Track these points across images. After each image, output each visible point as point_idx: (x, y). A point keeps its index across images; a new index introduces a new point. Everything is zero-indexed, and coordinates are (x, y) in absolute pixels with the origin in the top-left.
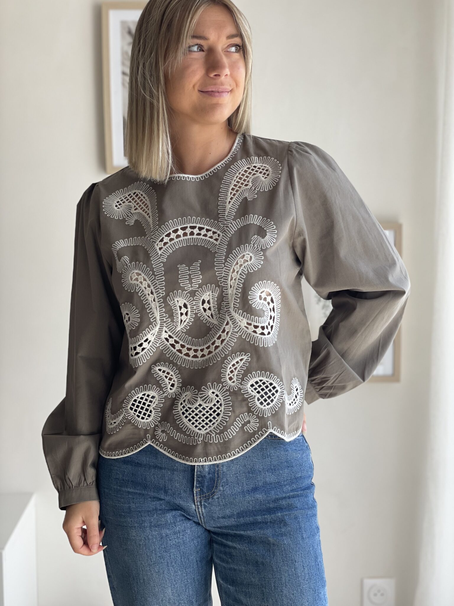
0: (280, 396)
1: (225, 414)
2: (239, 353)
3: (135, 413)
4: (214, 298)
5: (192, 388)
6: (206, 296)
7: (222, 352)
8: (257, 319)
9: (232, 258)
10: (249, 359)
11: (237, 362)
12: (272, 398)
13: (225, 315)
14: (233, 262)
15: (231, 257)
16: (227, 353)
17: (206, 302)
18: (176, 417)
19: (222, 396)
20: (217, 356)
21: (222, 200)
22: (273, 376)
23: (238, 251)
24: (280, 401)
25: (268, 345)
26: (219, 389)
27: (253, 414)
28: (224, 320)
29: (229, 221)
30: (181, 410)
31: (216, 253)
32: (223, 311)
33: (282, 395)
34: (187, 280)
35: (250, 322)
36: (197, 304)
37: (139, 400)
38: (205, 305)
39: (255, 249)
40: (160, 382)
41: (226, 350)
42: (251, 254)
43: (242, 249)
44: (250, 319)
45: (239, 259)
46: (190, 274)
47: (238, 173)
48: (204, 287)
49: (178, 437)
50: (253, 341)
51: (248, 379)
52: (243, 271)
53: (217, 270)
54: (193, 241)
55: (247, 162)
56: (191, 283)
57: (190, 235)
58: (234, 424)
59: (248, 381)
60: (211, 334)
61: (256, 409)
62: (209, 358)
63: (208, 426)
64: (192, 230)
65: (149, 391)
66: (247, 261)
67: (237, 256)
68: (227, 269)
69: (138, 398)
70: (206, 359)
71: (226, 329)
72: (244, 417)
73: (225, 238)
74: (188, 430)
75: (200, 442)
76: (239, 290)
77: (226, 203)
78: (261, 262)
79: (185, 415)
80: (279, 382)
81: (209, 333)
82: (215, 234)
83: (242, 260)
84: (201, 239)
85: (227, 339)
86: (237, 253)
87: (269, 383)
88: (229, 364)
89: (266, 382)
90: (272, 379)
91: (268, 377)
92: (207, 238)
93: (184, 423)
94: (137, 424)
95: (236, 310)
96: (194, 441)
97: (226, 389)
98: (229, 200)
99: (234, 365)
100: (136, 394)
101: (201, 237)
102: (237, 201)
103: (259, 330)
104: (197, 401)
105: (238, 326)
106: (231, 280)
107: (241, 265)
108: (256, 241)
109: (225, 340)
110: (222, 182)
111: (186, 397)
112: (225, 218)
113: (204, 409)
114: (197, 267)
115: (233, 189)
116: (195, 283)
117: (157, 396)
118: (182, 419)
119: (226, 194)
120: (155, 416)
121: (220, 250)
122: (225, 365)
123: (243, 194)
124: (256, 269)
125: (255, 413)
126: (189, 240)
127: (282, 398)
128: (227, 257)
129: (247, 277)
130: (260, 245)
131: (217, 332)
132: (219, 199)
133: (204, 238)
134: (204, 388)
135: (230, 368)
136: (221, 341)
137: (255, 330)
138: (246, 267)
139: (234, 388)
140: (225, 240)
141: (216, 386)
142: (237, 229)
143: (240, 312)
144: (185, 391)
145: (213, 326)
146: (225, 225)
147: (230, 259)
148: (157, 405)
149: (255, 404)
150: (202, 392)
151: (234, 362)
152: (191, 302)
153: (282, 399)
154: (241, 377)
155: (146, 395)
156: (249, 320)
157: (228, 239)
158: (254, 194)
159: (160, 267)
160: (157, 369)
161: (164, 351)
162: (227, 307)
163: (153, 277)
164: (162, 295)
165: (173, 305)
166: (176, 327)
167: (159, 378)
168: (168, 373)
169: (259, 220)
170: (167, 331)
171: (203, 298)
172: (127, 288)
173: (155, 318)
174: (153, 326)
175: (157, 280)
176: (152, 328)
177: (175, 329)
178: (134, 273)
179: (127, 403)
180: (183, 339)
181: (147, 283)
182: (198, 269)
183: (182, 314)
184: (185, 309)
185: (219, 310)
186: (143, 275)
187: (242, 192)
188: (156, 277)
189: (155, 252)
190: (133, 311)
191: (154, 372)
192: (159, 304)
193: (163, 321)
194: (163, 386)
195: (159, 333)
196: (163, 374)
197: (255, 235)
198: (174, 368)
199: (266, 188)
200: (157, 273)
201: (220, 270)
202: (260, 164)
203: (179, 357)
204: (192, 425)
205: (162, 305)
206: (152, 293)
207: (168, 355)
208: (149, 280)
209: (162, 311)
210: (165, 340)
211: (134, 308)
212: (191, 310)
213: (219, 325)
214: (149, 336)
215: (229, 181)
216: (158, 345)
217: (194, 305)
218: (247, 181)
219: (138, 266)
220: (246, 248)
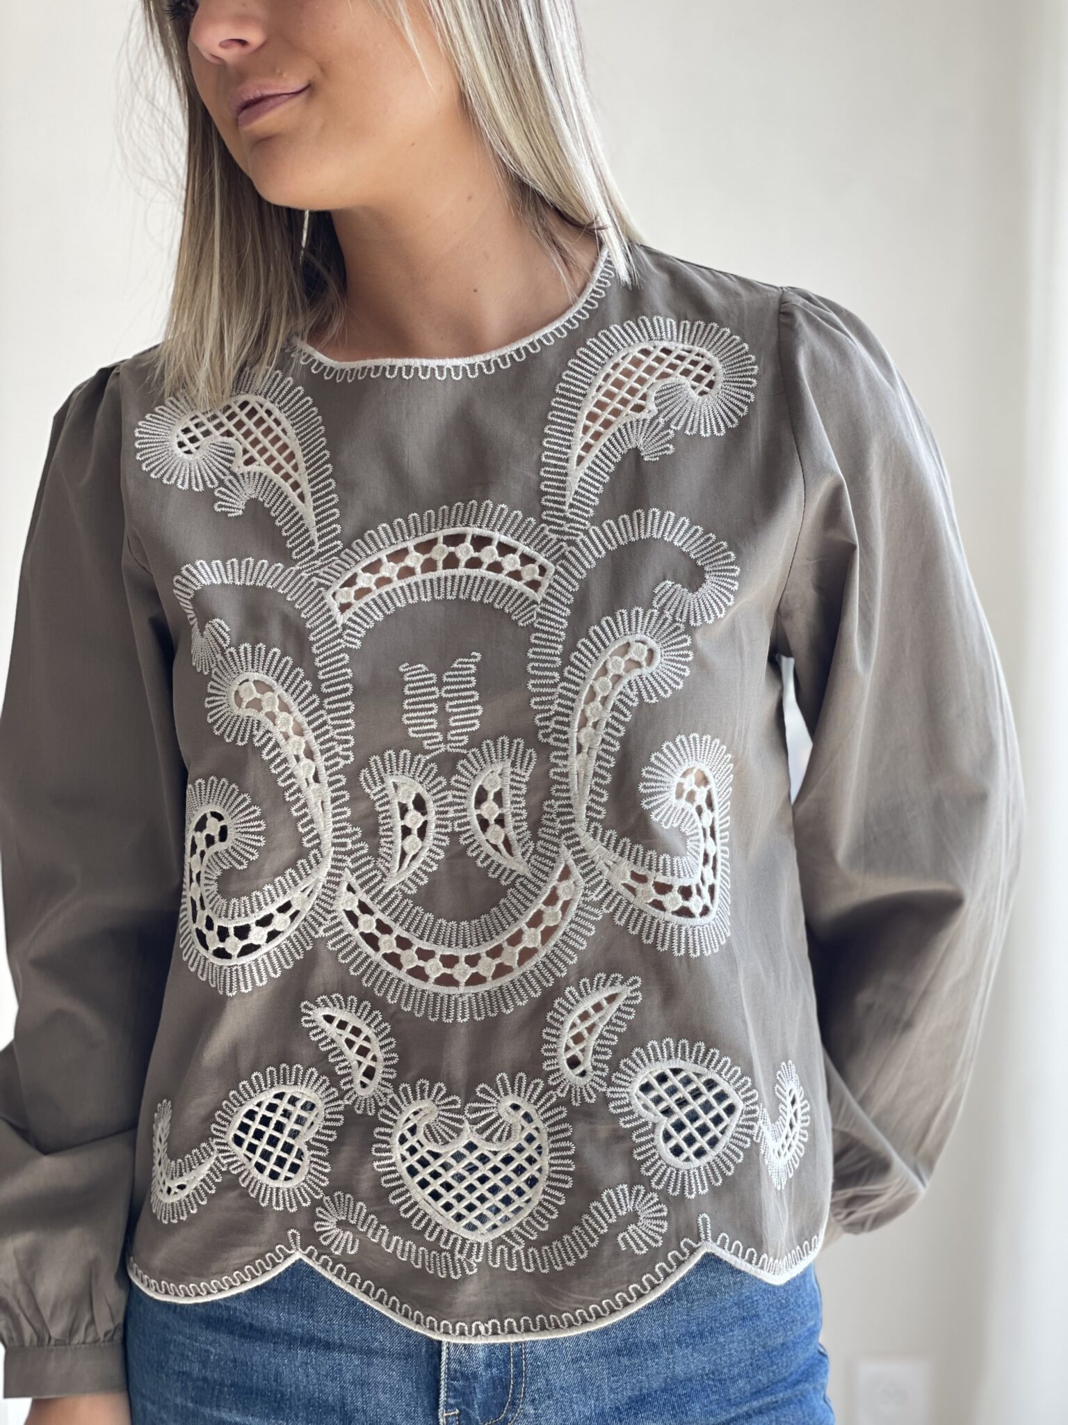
0: (742, 1126)
1: (554, 1184)
2: (604, 977)
3: (250, 1155)
4: (517, 785)
5: (440, 1089)
6: (491, 776)
7: (544, 971)
8: (668, 863)
9: (588, 654)
10: (636, 998)
11: (598, 1007)
12: (715, 1131)
13: (558, 845)
14: (589, 665)
15: (583, 648)
16: (563, 975)
17: (491, 796)
18: (387, 1182)
19: (545, 1121)
20: (531, 986)
21: (556, 448)
22: (717, 1057)
23: (607, 629)
24: (741, 1143)
25: (702, 951)
26: (535, 1097)
27: (649, 1189)
28: (554, 861)
29: (579, 523)
30: (404, 1159)
31: (531, 629)
32: (551, 831)
33: (751, 1123)
34: (431, 716)
35: (641, 871)
36: (458, 800)
38: (485, 806)
39: (665, 627)
40: (332, 1061)
41: (560, 965)
42: (652, 643)
43: (620, 623)
44: (643, 861)
45: (611, 656)
46: (441, 697)
47: (612, 364)
48: (487, 745)
49: (396, 1248)
50: (652, 936)
51: (633, 1065)
52: (622, 697)
53: (534, 690)
54: (456, 588)
55: (641, 330)
56: (445, 729)
57: (444, 568)
58: (584, 1223)
59: (634, 1071)
60: (507, 908)
61: (657, 1171)
62: (500, 988)
63: (501, 1216)
64: (452, 549)
65: (296, 1084)
66: (639, 665)
67: (605, 647)
68: (569, 690)
69: (259, 1105)
70: (488, 992)
71: (560, 892)
72: (619, 1199)
73: (565, 583)
74: (430, 1229)
75: (475, 1271)
76: (609, 762)
77: (567, 461)
78: (684, 670)
79: (418, 1178)
80: (741, 1078)
81: (498, 905)
82: (531, 566)
83: (622, 662)
84: (482, 579)
85: (565, 926)
86: (603, 636)
87: (704, 1079)
88: (569, 1011)
89: (694, 1077)
90: (714, 1068)
91: (702, 1061)
92: (502, 577)
93: (416, 1203)
94: (256, 1191)
95: (596, 828)
96: (454, 1266)
97: (558, 1098)
98: (577, 450)
99: (584, 1016)
100: (252, 1094)
101: (482, 572)
102: (607, 458)
103: (672, 899)
104: (458, 1131)
105: (602, 885)
106: (583, 724)
107: (618, 678)
108: (669, 599)
109: (555, 928)
110: (558, 391)
111: (419, 1117)
112: (562, 511)
113: (483, 1159)
114: (467, 675)
115: (592, 417)
116: (459, 731)
117: (320, 1105)
118: (407, 1191)
119: (569, 431)
120: (312, 1171)
121: (548, 622)
122: (556, 1016)
123: (626, 438)
124: (666, 692)
125: (653, 1185)
126: (442, 583)
127: (750, 1132)
128: (570, 647)
129: (636, 719)
130: (682, 613)
131: (528, 904)
132: (545, 445)
133: (491, 575)
134: (484, 1091)
135: (574, 1026)
136: (542, 932)
137: (660, 897)
138: (634, 684)
139: (586, 1095)
140: (563, 587)
141: (524, 1084)
142: (604, 552)
143: (611, 835)
144: (411, 1097)
145: (514, 882)
146: (566, 538)
147: (579, 655)
148: (318, 1133)
149: (654, 1154)
150: (476, 1105)
151: (587, 1005)
152: (439, 792)
153: (751, 1137)
154: (607, 1058)
155: (286, 1098)
156: (639, 863)
157: (574, 587)
158: (663, 441)
159: (340, 664)
160: (319, 1014)
161: (340, 956)
162: (563, 818)
163: (314, 701)
164: (342, 763)
165: (379, 800)
166: (384, 876)
167: (325, 1046)
168: (356, 1031)
169: (679, 530)
170: (356, 886)
171: (480, 783)
172: (222, 730)
173: (317, 836)
174: (309, 862)
175: (330, 712)
176: (305, 870)
177: (381, 881)
178: (247, 680)
179: (223, 1123)
180: (405, 919)
181: (292, 719)
182: (469, 682)
183: (406, 831)
184: (419, 814)
185: (535, 826)
186: (280, 690)
187: (624, 431)
188: (326, 701)
189: (325, 617)
190: (241, 812)
191: (311, 1025)
192: (332, 792)
193: (343, 849)
194: (339, 1073)
195: (328, 888)
196: (340, 1031)
197: (664, 579)
198: (377, 1015)
199: (702, 426)
200: (327, 687)
201: (545, 690)
202: (683, 342)
203: (393, 979)
204: (443, 1211)
205: (343, 796)
206: (310, 754)
207: (355, 970)
208: (301, 711)
209: (343, 817)
210: (346, 920)
211: (244, 800)
212: (438, 819)
213: (534, 880)
214: (296, 896)
215: (579, 387)
216: (321, 933)
217: (450, 804)
218: (640, 394)
219: (262, 659)
220: (634, 619)
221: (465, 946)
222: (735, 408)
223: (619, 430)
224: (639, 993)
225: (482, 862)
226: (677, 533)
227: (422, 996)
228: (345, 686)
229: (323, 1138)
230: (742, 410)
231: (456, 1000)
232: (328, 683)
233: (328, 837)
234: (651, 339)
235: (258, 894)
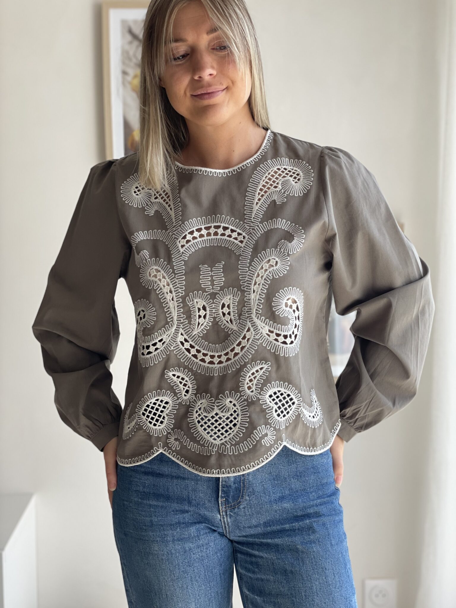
0: (296, 408)
1: (242, 425)
2: (259, 362)
3: (147, 419)
4: (234, 302)
5: (208, 396)
6: (226, 300)
7: (241, 360)
8: (280, 327)
9: (257, 262)
10: (269, 369)
11: (257, 371)
12: (288, 409)
13: (247, 321)
14: (257, 266)
15: (256, 261)
16: (247, 361)
17: (226, 306)
18: (191, 425)
19: (240, 406)
20: (237, 364)
21: (249, 200)
22: (291, 387)
23: (263, 255)
25: (289, 355)
26: (237, 399)
27: (271, 427)
28: (245, 326)
29: (256, 223)
30: (197, 418)
31: (240, 255)
32: (244, 317)
33: (299, 408)
34: (209, 281)
35: (272, 329)
36: (216, 307)
37: (152, 405)
38: (224, 309)
39: (281, 254)
40: (175, 388)
41: (246, 358)
42: (277, 259)
43: (267, 253)
44: (273, 326)
45: (264, 263)
46: (212, 275)
47: (268, 173)
48: (226, 290)
49: (191, 447)
50: (274, 350)
51: (267, 389)
52: (267, 276)
53: (240, 273)
54: (217, 242)
55: (277, 162)
56: (213, 285)
57: (214, 236)
58: (251, 437)
59: (267, 391)
60: (230, 340)
61: (273, 421)
62: (228, 365)
63: (224, 436)
64: (216, 230)
65: (163, 396)
66: (273, 266)
67: (262, 260)
68: (251, 274)
69: (151, 403)
70: (224, 366)
71: (247, 335)
72: (262, 430)
73: (251, 241)
74: (202, 439)
75: (214, 453)
76: (263, 296)
77: (253, 204)
78: (287, 268)
79: (200, 424)
80: (297, 394)
81: (227, 340)
82: (241, 236)
83: (268, 265)
84: (225, 240)
85: (248, 346)
86: (262, 257)
87: (287, 394)
88: (248, 372)
89: (284, 393)
90: (290, 391)
91: (287, 388)
92: (231, 239)
93: (199, 432)
94: (149, 430)
95: (258, 316)
96: (208, 451)
97: (244, 399)
98: (256, 201)
99: (253, 374)
100: (148, 400)
101: (225, 237)
102: (265, 203)
103: (281, 338)
104: (213, 409)
105: (260, 333)
106: (255, 284)
107: (266, 270)
108: (283, 245)
109: (245, 347)
110: (251, 181)
111: (202, 404)
112: (251, 220)
113: (220, 418)
114: (220, 268)
115: (261, 190)
116: (217, 286)
117: (171, 402)
118: (197, 428)
119: (254, 194)
120: (168, 423)
121: (245, 253)
122: (244, 373)
123: (271, 196)
124: (281, 274)
125: (272, 425)
126: (213, 240)
127: (298, 410)
128: (252, 260)
129: (271, 282)
130: (287, 250)
131: (237, 339)
132: (246, 199)
133: (228, 238)
135: (250, 377)
136: (241, 348)
137: (277, 338)
138: (271, 272)
139: (253, 398)
140: (250, 242)
141: (234, 395)
142: (263, 232)
143: (263, 318)
144: (200, 399)
145: (233, 332)
146: (252, 228)
147: (254, 263)
148: (170, 411)
149: (272, 416)
150: (219, 401)
151: (254, 370)
152: (210, 304)
154: (260, 387)
155: (159, 401)
156: (271, 327)
157: (253, 242)
158: (283, 197)
159: (181, 265)
160: (171, 374)
161: (178, 355)
162: (248, 313)
163: (173, 275)
164: (181, 295)
165: (191, 306)
166: (193, 330)
167: (173, 384)
168: (183, 379)
169: (287, 225)
170: (183, 333)
171: (223, 302)
172: (145, 284)
173: (172, 318)
174: (169, 326)
175: (177, 279)
176: (168, 328)
177: (191, 332)
178: (153, 269)
179: (139, 408)
180: (199, 344)
181: (166, 281)
182: (221, 270)
183: (200, 317)
184: (204, 311)
185: (240, 315)
186: (162, 272)
187: (271, 194)
188: (176, 276)
189: (177, 249)
190: (149, 309)
191: (168, 377)
192: (177, 304)
193: (180, 322)
194: (177, 392)
195: (175, 334)
196: (177, 379)
197: (281, 240)
198: (190, 374)
199: (295, 193)
200: (177, 271)
201: (243, 273)
202: (291, 166)
203: (195, 362)
204: (207, 434)
205: (181, 305)
206: (171, 292)
207: (183, 360)
208: (169, 278)
209: (180, 312)
210: (180, 344)
211: (150, 305)
212: (210, 313)
213: (239, 332)
214: (164, 337)
215: (257, 180)
216: (172, 348)
217: (214, 308)
218: (276, 183)
219: (158, 262)
220: (272, 252)
221: (217, 352)
222: (306, 187)
223: (269, 194)
224: (270, 367)
225: (223, 326)
226: (286, 226)
227: (204, 368)
228: (182, 271)
229: (171, 412)
230: (308, 187)
231: (214, 369)
232: (177, 270)
233: (175, 318)
234: (280, 165)
235: (153, 335)
